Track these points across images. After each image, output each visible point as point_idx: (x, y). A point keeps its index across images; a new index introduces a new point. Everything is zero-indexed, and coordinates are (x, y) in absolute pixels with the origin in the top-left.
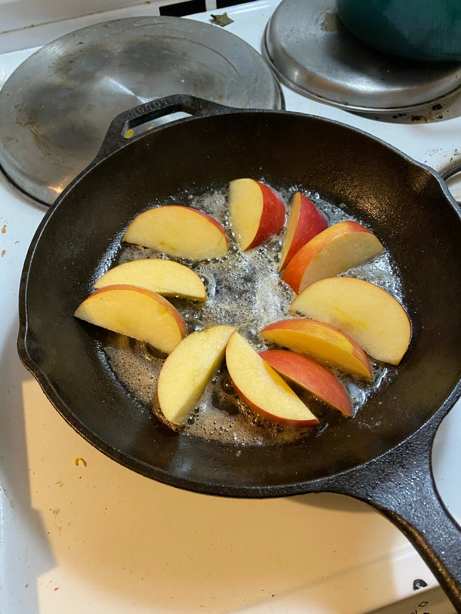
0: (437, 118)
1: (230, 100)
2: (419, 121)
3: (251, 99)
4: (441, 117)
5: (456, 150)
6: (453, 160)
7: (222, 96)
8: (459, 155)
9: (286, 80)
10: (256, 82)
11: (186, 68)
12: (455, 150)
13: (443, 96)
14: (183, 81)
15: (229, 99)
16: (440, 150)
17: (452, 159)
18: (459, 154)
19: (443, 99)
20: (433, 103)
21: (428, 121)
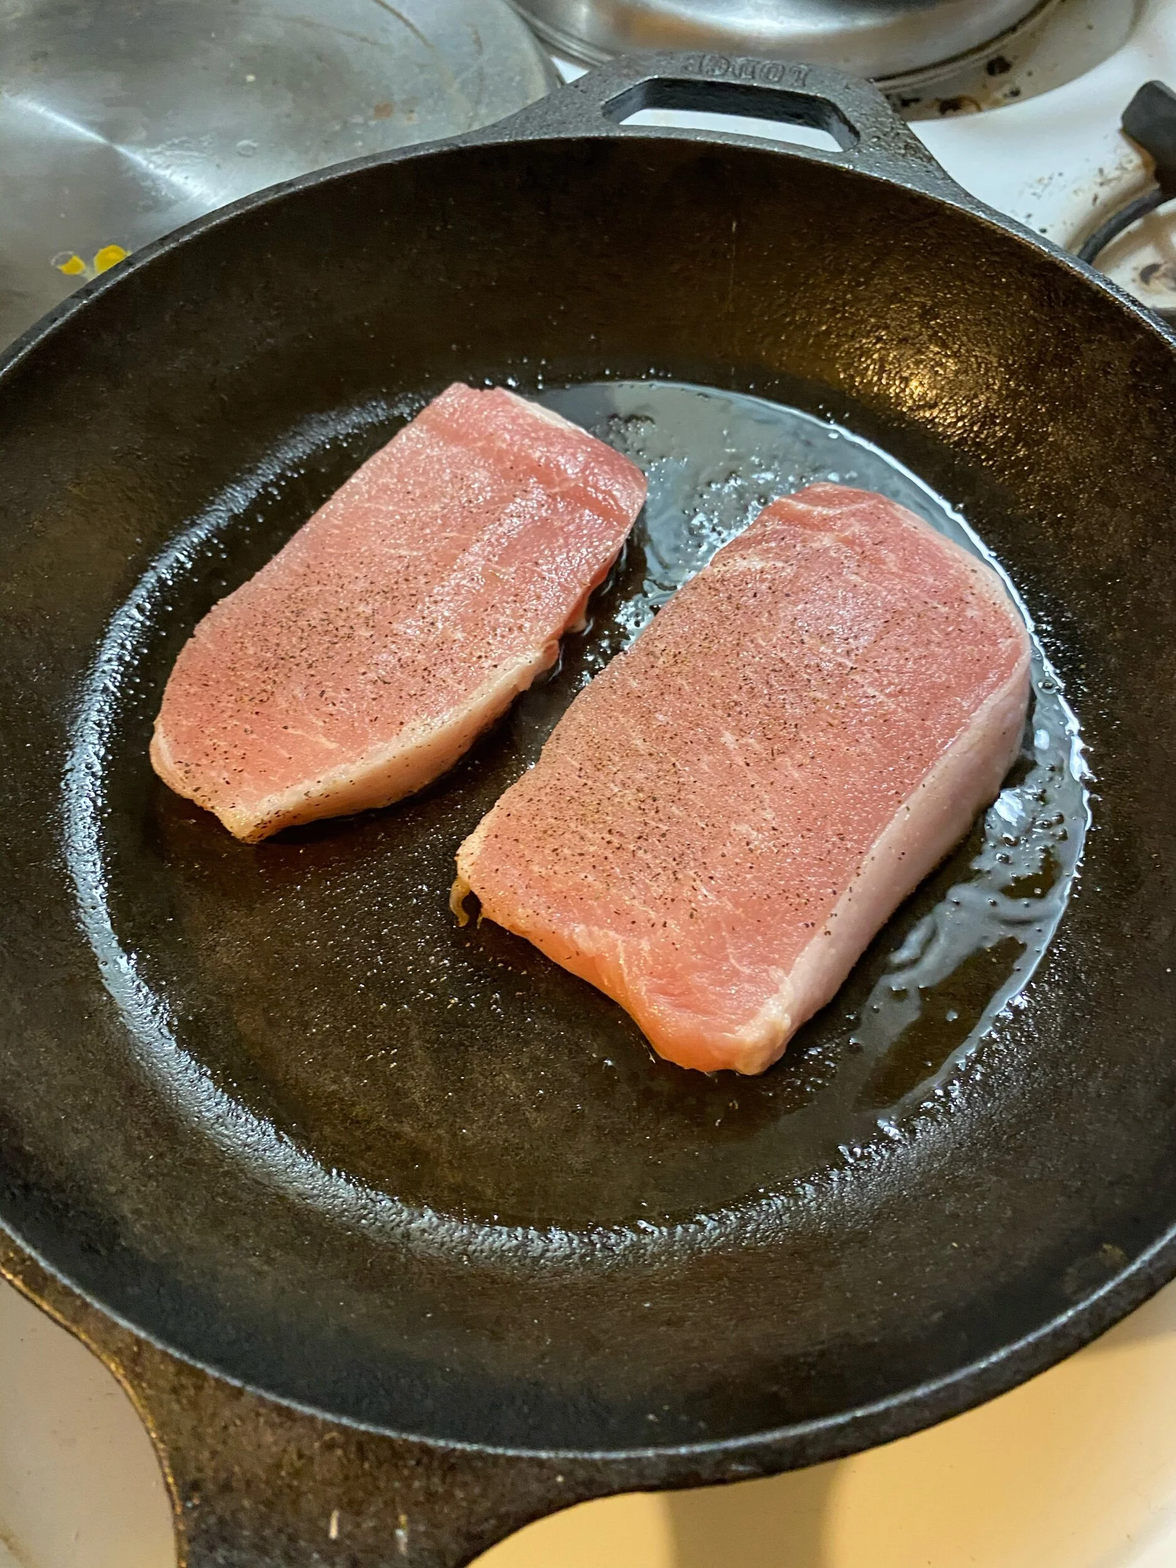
0: (1005, 96)
1: (415, 116)
2: (959, 112)
3: (478, 102)
4: (1016, 93)
5: (1101, 171)
6: (1098, 202)
7: (386, 106)
8: (1112, 184)
9: (559, 36)
10: (480, 51)
11: (249, 38)
12: (1096, 172)
13: (1013, 29)
14: (251, 78)
15: (412, 111)
16: (1056, 176)
17: (1095, 199)
18: (1110, 181)
19: (1012, 37)
20: (990, 52)
21: (983, 106)
